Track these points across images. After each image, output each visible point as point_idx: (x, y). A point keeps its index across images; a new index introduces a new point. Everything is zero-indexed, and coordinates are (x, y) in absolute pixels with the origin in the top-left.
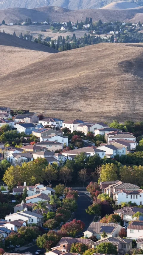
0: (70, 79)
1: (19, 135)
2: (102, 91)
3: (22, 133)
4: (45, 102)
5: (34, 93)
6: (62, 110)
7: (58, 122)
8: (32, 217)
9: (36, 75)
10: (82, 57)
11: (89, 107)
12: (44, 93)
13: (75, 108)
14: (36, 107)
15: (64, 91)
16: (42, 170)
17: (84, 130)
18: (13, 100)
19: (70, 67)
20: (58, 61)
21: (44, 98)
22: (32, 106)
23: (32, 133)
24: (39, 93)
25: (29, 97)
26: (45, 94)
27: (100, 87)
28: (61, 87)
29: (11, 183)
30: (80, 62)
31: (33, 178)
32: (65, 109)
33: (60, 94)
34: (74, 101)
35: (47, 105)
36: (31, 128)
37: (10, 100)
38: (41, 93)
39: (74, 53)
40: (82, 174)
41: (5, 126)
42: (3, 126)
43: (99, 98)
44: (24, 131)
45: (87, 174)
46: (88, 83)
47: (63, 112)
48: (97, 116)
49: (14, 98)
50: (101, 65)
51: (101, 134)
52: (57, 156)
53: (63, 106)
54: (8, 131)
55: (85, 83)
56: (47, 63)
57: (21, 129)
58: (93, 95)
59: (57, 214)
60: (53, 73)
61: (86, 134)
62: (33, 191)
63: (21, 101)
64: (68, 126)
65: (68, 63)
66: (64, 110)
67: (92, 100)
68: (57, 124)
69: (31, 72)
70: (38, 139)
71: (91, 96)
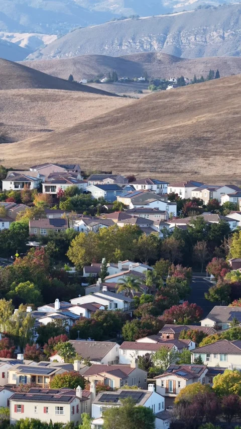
0: (180, 127)
1: (95, 202)
2: (233, 143)
3: (99, 199)
4: (139, 160)
5: (121, 147)
6: (167, 172)
7: (160, 185)
8: (116, 300)
9: (124, 124)
10: (202, 96)
11: (211, 167)
12: (137, 146)
13: (188, 168)
14: (124, 167)
15: (170, 143)
16: (132, 242)
17: (204, 196)
18: (85, 158)
19: (181, 112)
20: (161, 104)
21: (138, 154)
22: (118, 167)
23: (116, 199)
24: (129, 146)
25: (111, 153)
26: (139, 148)
27: (231, 137)
28: (165, 137)
29: (81, 261)
30: (198, 104)
31: (118, 252)
32: (172, 170)
33: (163, 148)
34: (188, 158)
35: (142, 165)
36: (115, 192)
37: (80, 157)
38: (132, 147)
39: (188, 92)
40: (200, 250)
41: (72, 188)
42: (68, 189)
43: (230, 154)
44: (104, 196)
45: (208, 250)
46: (211, 132)
47: (169, 175)
48: (225, 181)
49: (87, 154)
50: (233, 104)
51: (232, 201)
52: (158, 226)
53: (168, 166)
54: (77, 195)
55: (206, 132)
56: (143, 107)
57: (98, 193)
58: (218, 150)
59: (156, 298)
60: (153, 121)
61: (206, 203)
62: (117, 268)
63: (98, 159)
64: (176, 190)
65: (178, 106)
66: (171, 173)
67: (218, 157)
68: (158, 189)
69: (115, 121)
70: (127, 208)
71: (216, 152)
